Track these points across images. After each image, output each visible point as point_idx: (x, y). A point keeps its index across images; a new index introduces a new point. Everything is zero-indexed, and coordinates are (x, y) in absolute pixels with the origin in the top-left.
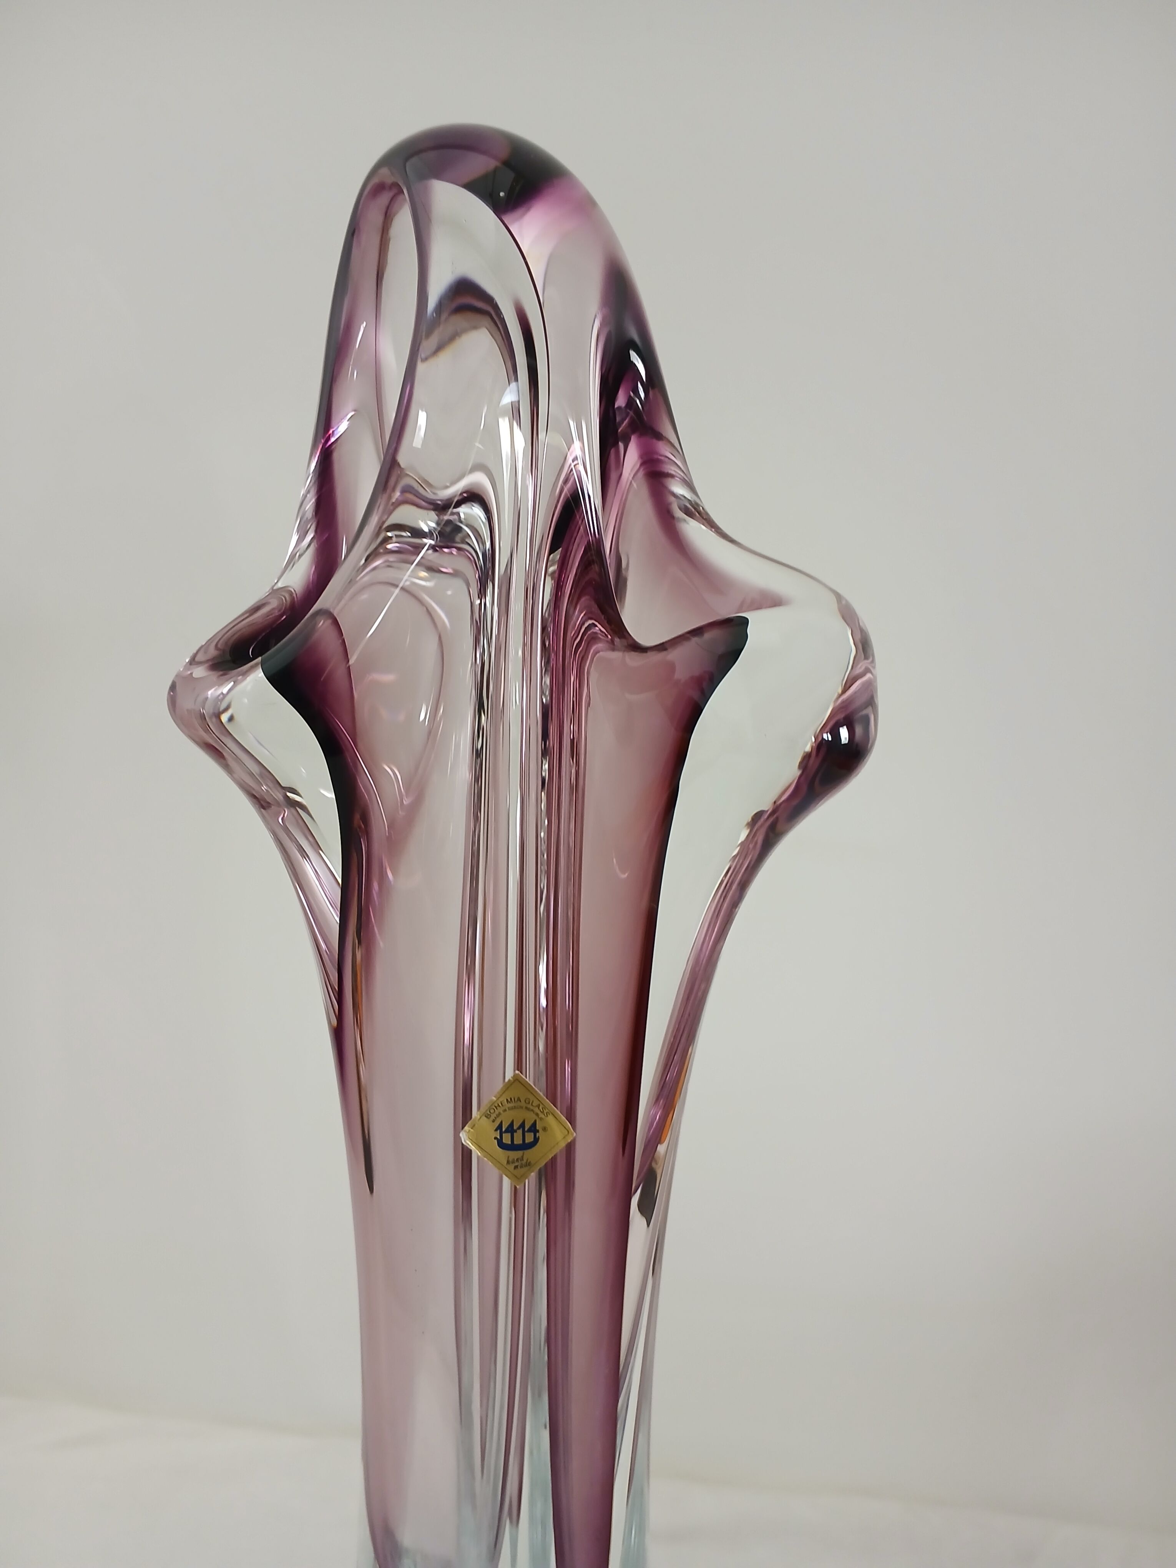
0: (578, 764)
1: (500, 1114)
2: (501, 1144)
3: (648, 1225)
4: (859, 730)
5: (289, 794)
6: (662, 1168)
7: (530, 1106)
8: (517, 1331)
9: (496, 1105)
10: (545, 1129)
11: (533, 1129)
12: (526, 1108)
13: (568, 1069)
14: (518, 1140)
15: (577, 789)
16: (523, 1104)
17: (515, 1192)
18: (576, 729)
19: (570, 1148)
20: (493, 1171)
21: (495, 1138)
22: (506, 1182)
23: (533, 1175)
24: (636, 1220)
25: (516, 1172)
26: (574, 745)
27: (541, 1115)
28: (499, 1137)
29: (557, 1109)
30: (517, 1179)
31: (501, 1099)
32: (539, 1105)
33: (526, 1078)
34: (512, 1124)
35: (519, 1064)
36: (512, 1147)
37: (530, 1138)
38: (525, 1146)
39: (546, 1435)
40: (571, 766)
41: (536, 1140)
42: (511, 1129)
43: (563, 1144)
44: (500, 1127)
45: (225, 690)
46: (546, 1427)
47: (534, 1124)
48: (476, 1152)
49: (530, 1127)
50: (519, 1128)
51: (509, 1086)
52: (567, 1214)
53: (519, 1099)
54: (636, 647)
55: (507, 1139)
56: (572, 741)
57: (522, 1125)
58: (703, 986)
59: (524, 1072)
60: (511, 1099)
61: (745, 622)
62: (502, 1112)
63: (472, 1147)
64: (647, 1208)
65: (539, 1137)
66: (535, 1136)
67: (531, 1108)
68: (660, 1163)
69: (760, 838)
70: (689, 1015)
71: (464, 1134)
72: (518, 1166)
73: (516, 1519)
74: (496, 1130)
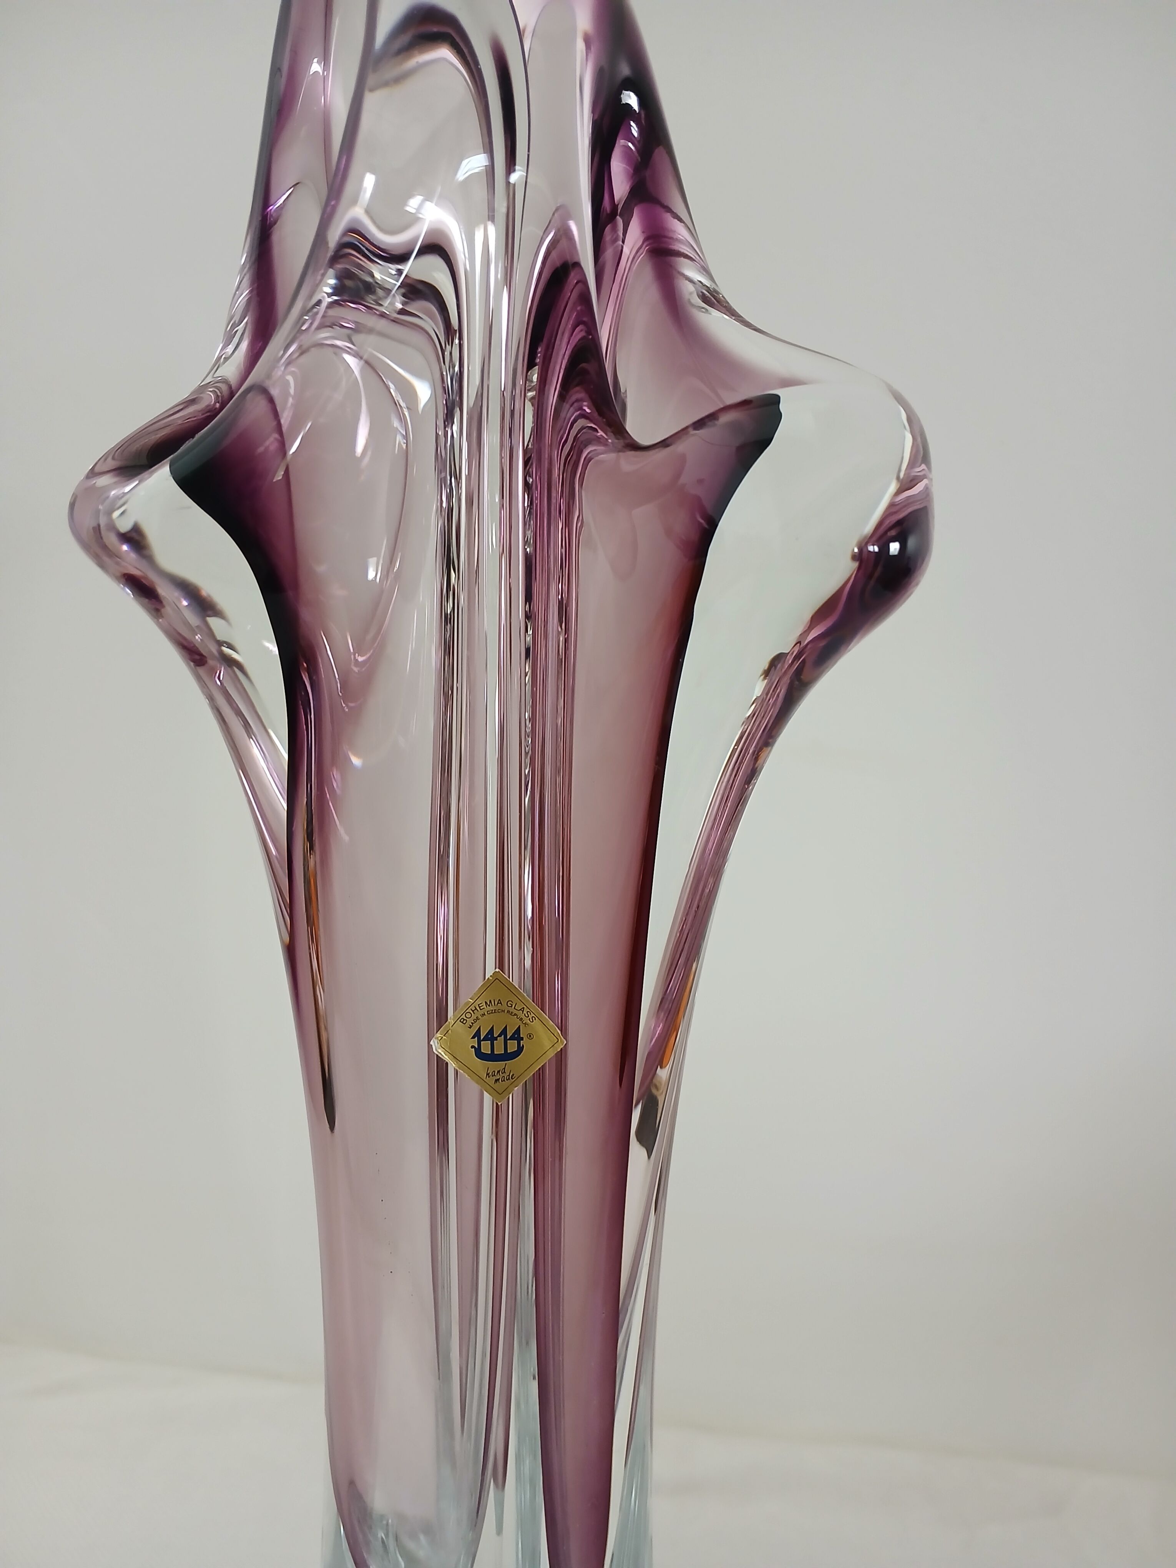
0: (567, 631)
1: (477, 1018)
2: (479, 1054)
3: (649, 1157)
4: (911, 542)
5: (224, 649)
6: (664, 1094)
7: (512, 1010)
8: (500, 1270)
9: (475, 1011)
10: (530, 1036)
11: (517, 1036)
12: (508, 1012)
13: (558, 985)
14: (499, 1050)
15: (565, 662)
16: (504, 1007)
17: (497, 1109)
18: (565, 588)
19: (561, 1057)
20: (472, 1087)
21: (472, 1047)
22: (488, 1098)
23: (518, 1090)
24: (636, 1151)
25: (496, 1086)
26: (563, 609)
27: (526, 1020)
28: (477, 1046)
29: (546, 1015)
30: (498, 1094)
31: (478, 1002)
32: (524, 1008)
33: (509, 978)
34: (491, 1031)
35: (501, 962)
36: (492, 1057)
37: (512, 1046)
38: (507, 1056)
39: (534, 1386)
40: (559, 633)
41: (520, 1049)
42: (490, 1036)
43: (551, 1054)
44: (477, 1034)
45: (127, 489)
46: (534, 1378)
47: (518, 1031)
48: (452, 1066)
49: (514, 1034)
50: (500, 1036)
51: (489, 985)
52: (557, 1143)
53: (500, 1002)
54: (635, 447)
55: (486, 1048)
56: (561, 602)
57: (504, 1032)
58: (711, 880)
59: (506, 972)
60: (490, 1001)
61: (776, 400)
62: (480, 1017)
63: (446, 1058)
64: (648, 1137)
65: (523, 1045)
66: (519, 1044)
67: (515, 1012)
68: (663, 1088)
69: (782, 691)
70: (698, 907)
71: (436, 1041)
72: (499, 1079)
73: (501, 1484)
74: (473, 1037)
